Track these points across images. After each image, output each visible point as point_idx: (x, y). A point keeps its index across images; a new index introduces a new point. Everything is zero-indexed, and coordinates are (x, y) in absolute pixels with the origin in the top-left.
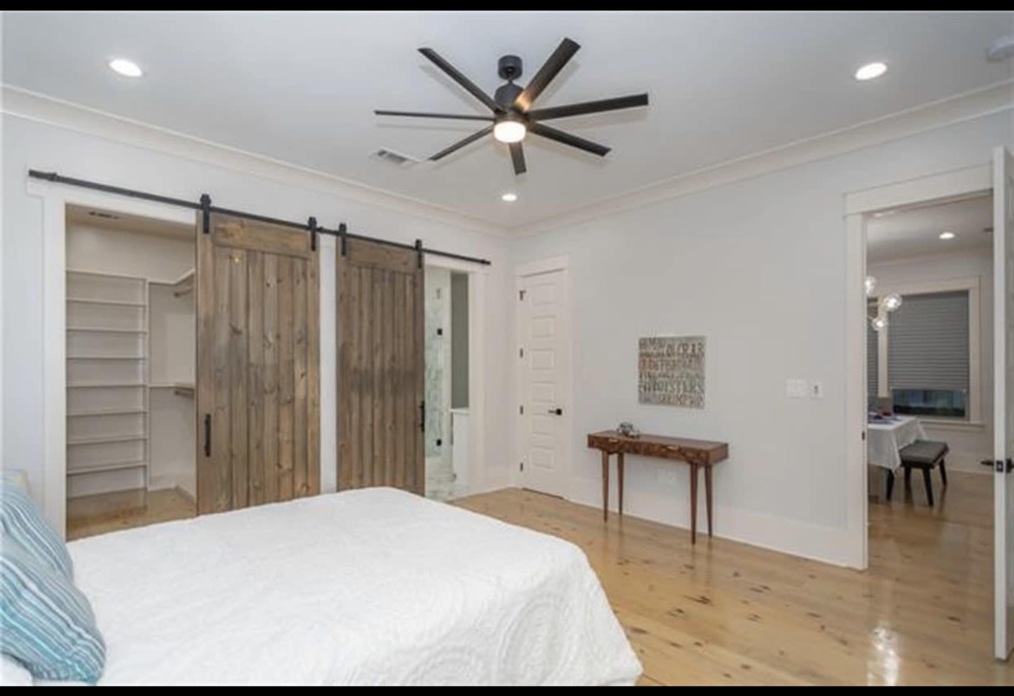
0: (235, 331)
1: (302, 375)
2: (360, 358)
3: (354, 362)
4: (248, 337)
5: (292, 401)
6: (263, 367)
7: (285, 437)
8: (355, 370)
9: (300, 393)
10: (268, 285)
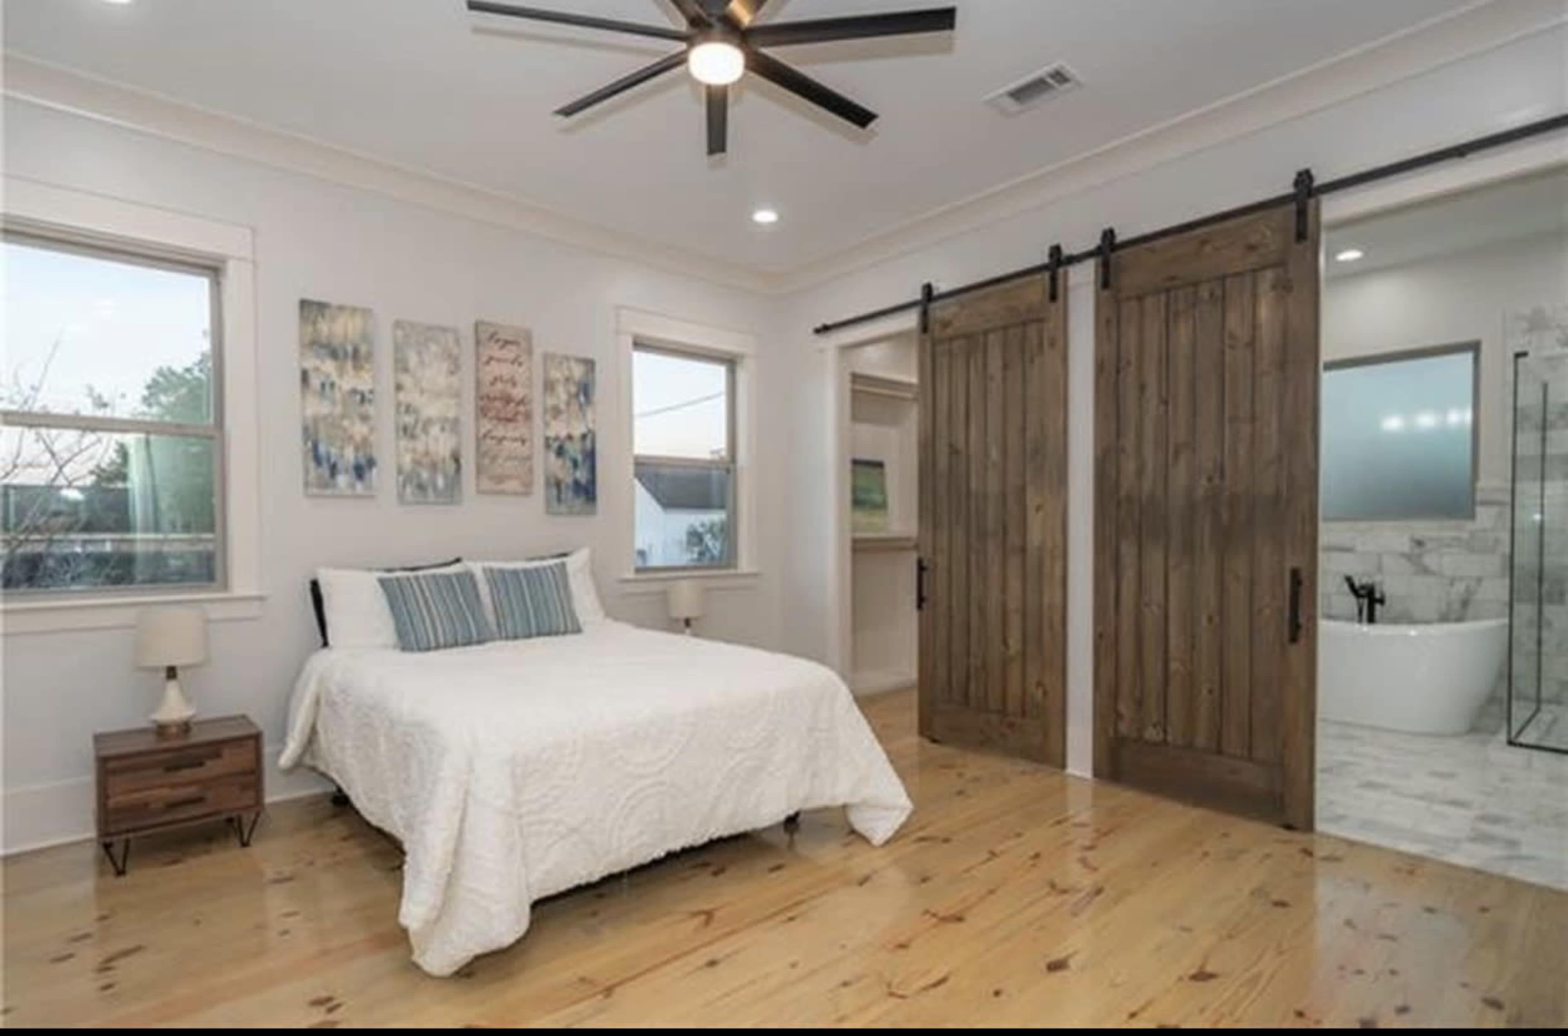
0: (953, 451)
1: (1038, 508)
2: (1140, 472)
3: (1127, 482)
4: (968, 457)
5: (1023, 550)
6: (985, 497)
7: (1014, 604)
8: (1129, 498)
9: (1035, 538)
10: (992, 378)
